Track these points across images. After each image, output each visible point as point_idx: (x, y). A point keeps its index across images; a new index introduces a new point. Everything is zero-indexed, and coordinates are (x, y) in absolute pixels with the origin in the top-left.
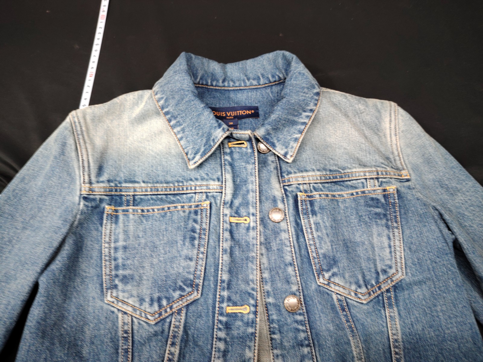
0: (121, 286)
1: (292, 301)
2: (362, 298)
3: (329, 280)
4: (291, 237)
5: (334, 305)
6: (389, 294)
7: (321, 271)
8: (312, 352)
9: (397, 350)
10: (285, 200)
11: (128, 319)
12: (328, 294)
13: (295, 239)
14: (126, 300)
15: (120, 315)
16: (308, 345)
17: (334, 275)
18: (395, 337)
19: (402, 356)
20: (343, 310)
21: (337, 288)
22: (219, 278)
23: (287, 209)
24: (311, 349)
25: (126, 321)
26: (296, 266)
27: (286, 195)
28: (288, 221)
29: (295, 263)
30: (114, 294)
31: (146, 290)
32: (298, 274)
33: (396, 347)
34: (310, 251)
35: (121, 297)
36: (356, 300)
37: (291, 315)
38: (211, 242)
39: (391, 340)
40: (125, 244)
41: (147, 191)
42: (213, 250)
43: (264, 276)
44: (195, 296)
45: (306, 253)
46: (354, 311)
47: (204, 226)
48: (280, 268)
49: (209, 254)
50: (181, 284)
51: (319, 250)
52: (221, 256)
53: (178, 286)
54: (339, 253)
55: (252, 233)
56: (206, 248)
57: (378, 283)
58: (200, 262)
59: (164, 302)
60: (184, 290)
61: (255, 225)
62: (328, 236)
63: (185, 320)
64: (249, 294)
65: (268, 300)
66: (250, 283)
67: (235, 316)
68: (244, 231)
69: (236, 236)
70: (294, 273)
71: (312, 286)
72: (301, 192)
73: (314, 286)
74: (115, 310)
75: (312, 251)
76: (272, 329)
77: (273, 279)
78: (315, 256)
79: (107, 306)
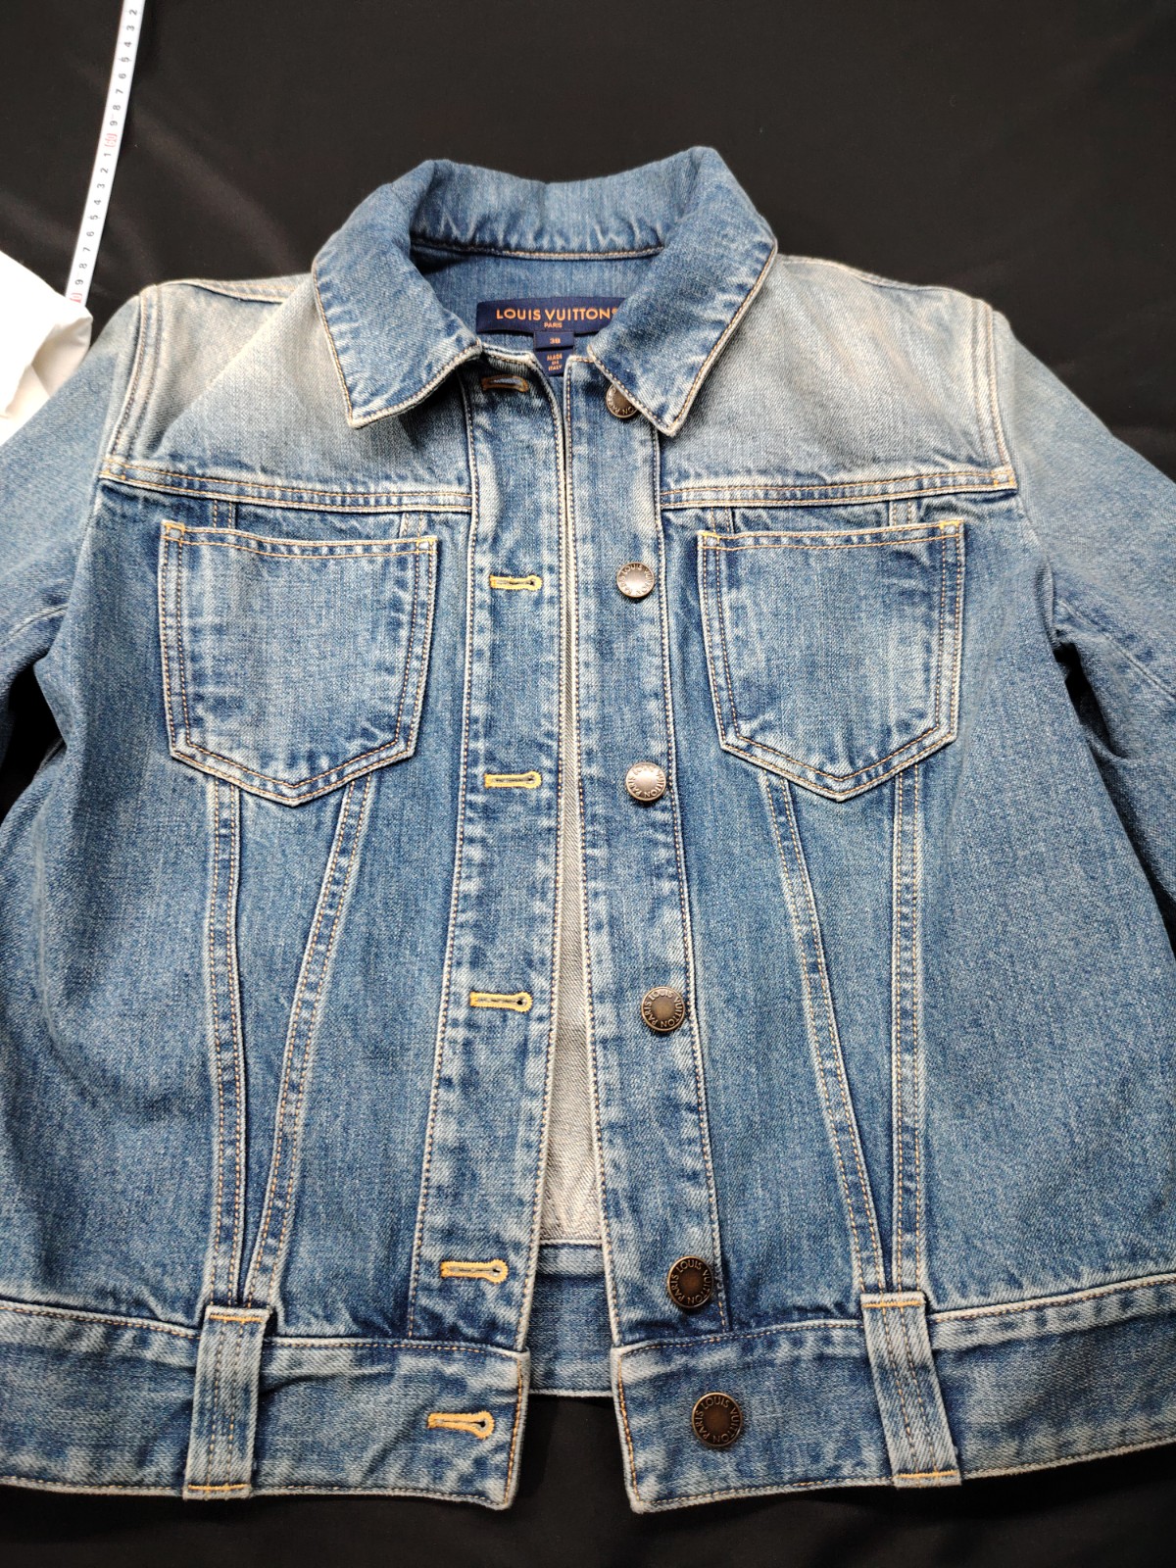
0: (210, 720)
1: (646, 777)
2: (836, 787)
3: (751, 738)
4: (665, 634)
5: (759, 799)
6: (909, 782)
7: (733, 718)
8: (681, 894)
9: (905, 910)
10: (662, 546)
11: (230, 796)
12: (747, 774)
13: (675, 641)
14: (224, 753)
15: (210, 787)
16: (675, 877)
17: (765, 727)
18: (907, 880)
19: (918, 923)
20: (781, 811)
21: (770, 757)
22: (465, 714)
23: (663, 570)
24: (681, 887)
25: (226, 800)
26: (669, 701)
27: (667, 536)
28: (664, 599)
29: (668, 695)
30: (196, 738)
31: (279, 735)
32: (671, 719)
33: (903, 902)
34: (711, 672)
35: (211, 747)
36: (821, 792)
37: (641, 811)
38: (443, 633)
39: (895, 888)
40: (217, 620)
41: (270, 497)
42: (449, 653)
43: (584, 714)
44: (401, 750)
45: (701, 679)
46: (810, 816)
47: (423, 596)
48: (628, 701)
49: (437, 662)
50: (367, 725)
51: (733, 670)
52: (467, 665)
53: (358, 729)
54: (785, 677)
55: (547, 612)
56: (428, 646)
57: (885, 754)
58: (414, 678)
59: (324, 763)
60: (371, 737)
61: (555, 593)
62: (762, 638)
63: (376, 802)
64: (540, 746)
65: (586, 771)
66: (543, 721)
67: (507, 795)
68: (529, 608)
69: (509, 619)
70: (661, 716)
71: (708, 751)
72: (708, 529)
73: (713, 752)
74: (199, 777)
75: (717, 674)
76: (589, 837)
77: (604, 723)
78: (724, 685)
79: (176, 764)
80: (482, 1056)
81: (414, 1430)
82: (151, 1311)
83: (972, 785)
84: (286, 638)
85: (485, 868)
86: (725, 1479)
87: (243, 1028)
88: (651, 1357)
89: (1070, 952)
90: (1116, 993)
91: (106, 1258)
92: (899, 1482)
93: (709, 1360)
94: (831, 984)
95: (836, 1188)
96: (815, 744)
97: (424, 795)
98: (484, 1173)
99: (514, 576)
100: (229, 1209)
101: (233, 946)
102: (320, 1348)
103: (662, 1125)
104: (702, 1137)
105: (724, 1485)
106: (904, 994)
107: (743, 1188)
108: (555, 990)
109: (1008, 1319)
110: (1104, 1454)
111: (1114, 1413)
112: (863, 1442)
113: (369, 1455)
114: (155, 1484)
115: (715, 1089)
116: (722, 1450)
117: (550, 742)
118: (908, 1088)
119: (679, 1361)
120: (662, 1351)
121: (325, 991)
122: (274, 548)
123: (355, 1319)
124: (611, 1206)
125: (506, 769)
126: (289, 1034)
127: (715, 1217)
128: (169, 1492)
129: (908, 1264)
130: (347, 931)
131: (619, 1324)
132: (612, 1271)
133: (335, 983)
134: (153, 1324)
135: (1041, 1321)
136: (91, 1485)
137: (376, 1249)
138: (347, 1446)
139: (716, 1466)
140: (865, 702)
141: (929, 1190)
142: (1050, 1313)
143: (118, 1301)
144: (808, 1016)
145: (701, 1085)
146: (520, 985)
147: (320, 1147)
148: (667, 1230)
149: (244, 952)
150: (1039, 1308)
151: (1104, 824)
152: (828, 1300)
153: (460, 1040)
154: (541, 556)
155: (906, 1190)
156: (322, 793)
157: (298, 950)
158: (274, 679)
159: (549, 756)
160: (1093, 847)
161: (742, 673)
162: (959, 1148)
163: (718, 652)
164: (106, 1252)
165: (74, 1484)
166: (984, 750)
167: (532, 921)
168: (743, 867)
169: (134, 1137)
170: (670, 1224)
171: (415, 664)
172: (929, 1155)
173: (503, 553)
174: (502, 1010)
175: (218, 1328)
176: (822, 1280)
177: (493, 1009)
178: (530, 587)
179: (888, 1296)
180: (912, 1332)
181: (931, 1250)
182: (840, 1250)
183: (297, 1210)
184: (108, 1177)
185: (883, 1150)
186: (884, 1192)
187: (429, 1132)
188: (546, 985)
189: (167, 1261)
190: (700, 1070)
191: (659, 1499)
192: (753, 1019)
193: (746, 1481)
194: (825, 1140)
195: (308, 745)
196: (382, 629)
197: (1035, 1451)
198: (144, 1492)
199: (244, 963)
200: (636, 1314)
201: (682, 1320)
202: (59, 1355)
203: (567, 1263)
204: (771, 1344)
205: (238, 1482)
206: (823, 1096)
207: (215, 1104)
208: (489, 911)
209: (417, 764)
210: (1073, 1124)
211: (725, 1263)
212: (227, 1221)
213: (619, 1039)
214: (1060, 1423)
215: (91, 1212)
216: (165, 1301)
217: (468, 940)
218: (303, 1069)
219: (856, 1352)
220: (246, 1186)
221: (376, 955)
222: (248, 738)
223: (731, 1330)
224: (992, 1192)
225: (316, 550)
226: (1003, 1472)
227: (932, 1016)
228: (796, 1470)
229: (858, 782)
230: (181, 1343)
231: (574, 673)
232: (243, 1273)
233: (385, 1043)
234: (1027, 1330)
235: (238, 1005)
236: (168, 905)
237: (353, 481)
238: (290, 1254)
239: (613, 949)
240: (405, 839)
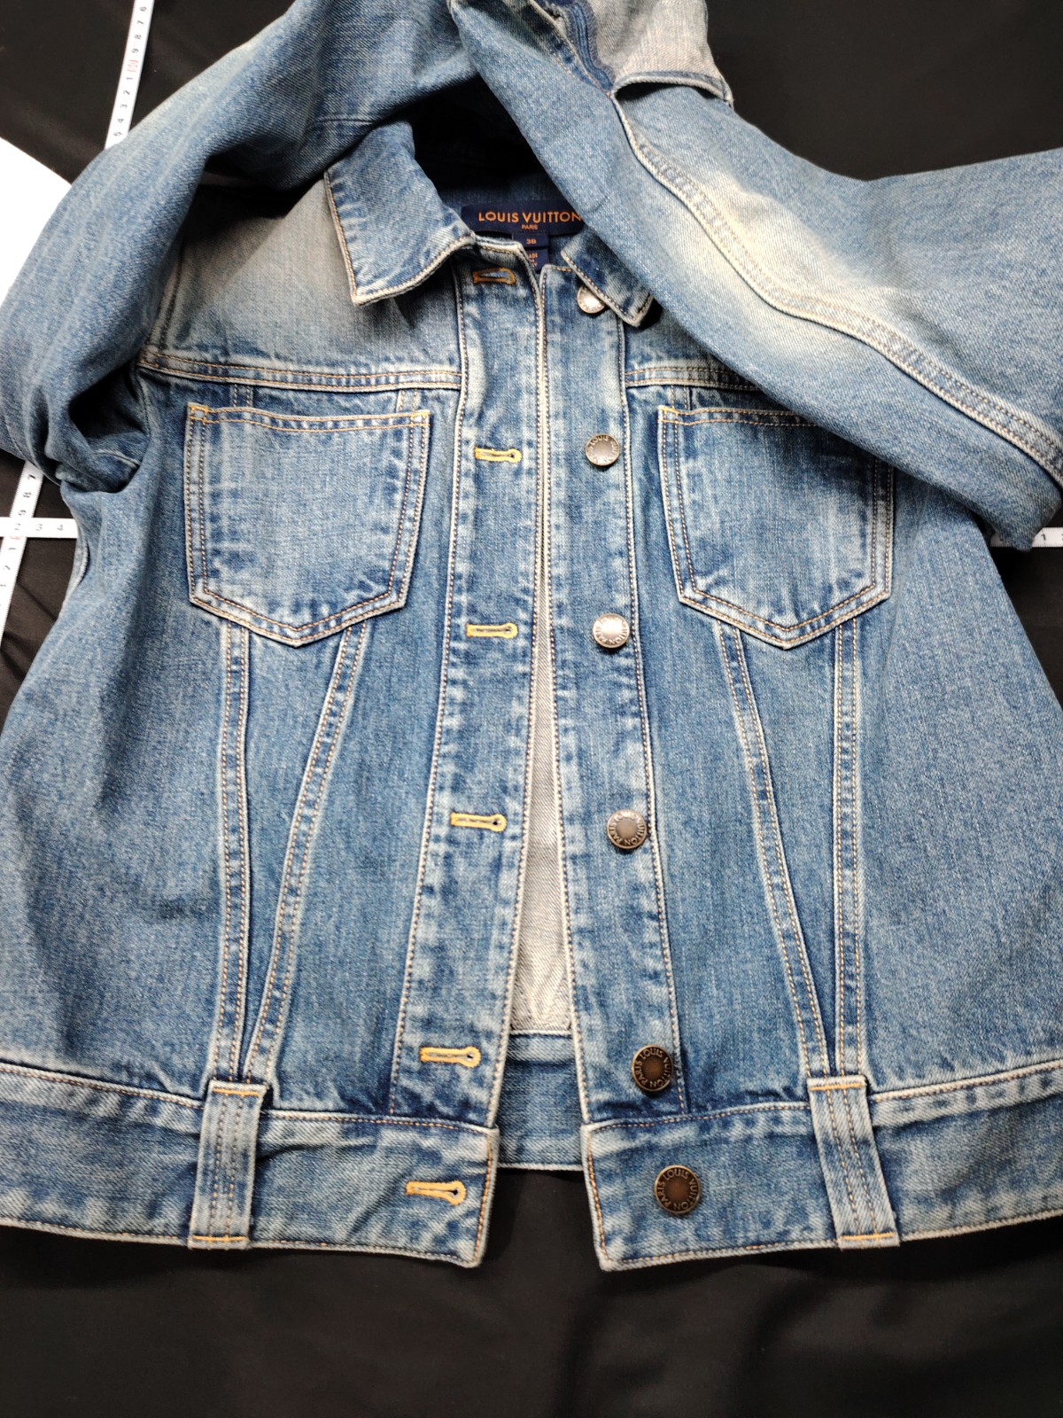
0: (225, 572)
1: (611, 628)
2: (783, 636)
3: (706, 592)
4: (630, 500)
5: (713, 646)
6: (848, 633)
7: (689, 576)
8: (642, 729)
9: (845, 745)
11: (240, 637)
12: (702, 623)
13: (638, 504)
14: (237, 599)
15: (224, 629)
16: (637, 714)
17: (719, 582)
18: (847, 719)
19: (857, 756)
20: (733, 657)
21: (724, 609)
22: (450, 571)
24: (642, 723)
25: (237, 641)
26: (633, 559)
27: (631, 411)
28: (628, 472)
29: (632, 553)
31: (286, 586)
32: (634, 575)
33: (843, 739)
34: (669, 532)
35: (226, 594)
36: (770, 641)
37: (607, 657)
38: (433, 498)
39: (836, 725)
40: (233, 485)
41: (284, 380)
42: (436, 515)
43: (555, 571)
44: (394, 601)
45: (661, 540)
46: (759, 662)
47: (416, 464)
48: (595, 559)
49: (427, 523)
50: (364, 578)
51: (691, 532)
52: (453, 527)
53: (356, 582)
54: (737, 538)
55: (525, 481)
56: (419, 509)
57: (825, 607)
58: (406, 537)
59: (325, 610)
60: (368, 589)
61: (533, 465)
62: (716, 502)
63: (370, 646)
64: (517, 601)
65: (557, 622)
66: (520, 579)
67: (487, 643)
68: (509, 478)
69: (491, 488)
70: (625, 572)
71: (667, 604)
72: (667, 405)
73: (672, 603)
74: (214, 620)
75: (675, 535)
76: (560, 680)
77: (574, 580)
78: (681, 544)
79: (195, 609)
80: (461, 867)
81: (393, 1196)
82: (161, 1084)
83: (903, 632)
84: (294, 501)
85: (465, 707)
86: (685, 1242)
87: (249, 841)
88: (617, 1134)
89: (996, 774)
90: (1039, 808)
91: (121, 1035)
92: (843, 1243)
93: (669, 1138)
94: (778, 810)
95: (784, 988)
96: (764, 597)
97: (411, 643)
98: (461, 970)
99: (497, 449)
100: (232, 998)
101: (243, 768)
102: (311, 1120)
103: (626, 930)
104: (662, 941)
105: (684, 1248)
106: (844, 817)
107: (699, 988)
108: (527, 813)
109: (941, 1098)
110: (1028, 1219)
111: (1036, 1181)
112: (809, 1209)
113: (353, 1217)
114: (164, 1234)
115: (674, 901)
116: (682, 1217)
117: (526, 598)
118: (848, 899)
119: (643, 1138)
120: (627, 1129)
121: (322, 807)
122: (286, 424)
123: (343, 1097)
124: (581, 1000)
125: (486, 620)
126: (289, 845)
127: (674, 1011)
128: (176, 1241)
129: (850, 1052)
130: (342, 757)
131: (589, 1104)
132: (582, 1057)
133: (331, 801)
134: (162, 1095)
135: (971, 1099)
136: (107, 1231)
137: (363, 1033)
138: (333, 1208)
139: (677, 1231)
140: (807, 562)
141: (868, 988)
142: (979, 1091)
143: (131, 1074)
144: (757, 837)
145: (661, 896)
146: (495, 808)
147: (315, 944)
148: (631, 1023)
149: (253, 775)
150: (969, 1088)
151: (1024, 660)
152: (777, 1085)
153: (442, 853)
154: (521, 432)
155: (848, 988)
156: (321, 636)
157: (298, 771)
158: (282, 537)
159: (525, 609)
160: (1015, 680)
161: (698, 533)
162: (896, 949)
163: (676, 515)
164: (121, 1030)
165: (92, 1230)
166: (913, 602)
167: (507, 754)
168: (699, 706)
169: (147, 931)
170: (634, 1017)
171: (408, 524)
172: (868, 958)
173: (487, 428)
174: (480, 829)
175: (220, 1100)
176: (771, 1068)
177: (472, 828)
178: (511, 460)
179: (832, 1080)
180: (854, 1110)
181: (871, 1040)
182: (787, 1042)
183: (292, 1000)
184: (124, 964)
185: (826, 953)
186: (827, 990)
187: (412, 932)
188: (519, 809)
189: (176, 1041)
190: (660, 884)
191: (625, 1259)
192: (708, 839)
193: (704, 1244)
194: (773, 946)
195: (311, 595)
196: (379, 493)
197: (966, 1214)
198: (153, 1240)
199: (251, 783)
200: (604, 1096)
201: (645, 1102)
202: (80, 1117)
203: (536, 1051)
204: (726, 1124)
205: (237, 1235)
206: (770, 908)
207: (223, 907)
208: (469, 744)
209: (407, 615)
210: (1000, 926)
211: (684, 1053)
212: (230, 1008)
213: (587, 856)
214: (988, 1191)
215: (108, 995)
216: (173, 1075)
217: (450, 768)
218: (301, 875)
219: (803, 1130)
220: (248, 978)
221: (368, 779)
222: (257, 587)
223: (690, 1112)
224: (926, 987)
225: (322, 425)
226: (937, 1234)
227: (870, 835)
228: (750, 1234)
229: (803, 632)
230: (187, 1112)
231: (546, 535)
232: (243, 1053)
233: (374, 854)
234: (959, 1106)
235: (246, 819)
236: (187, 732)
237: (357, 364)
238: (286, 1038)
239: (582, 777)
240: (394, 679)
